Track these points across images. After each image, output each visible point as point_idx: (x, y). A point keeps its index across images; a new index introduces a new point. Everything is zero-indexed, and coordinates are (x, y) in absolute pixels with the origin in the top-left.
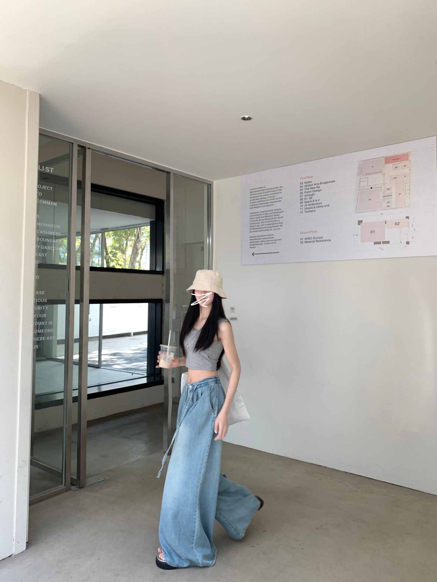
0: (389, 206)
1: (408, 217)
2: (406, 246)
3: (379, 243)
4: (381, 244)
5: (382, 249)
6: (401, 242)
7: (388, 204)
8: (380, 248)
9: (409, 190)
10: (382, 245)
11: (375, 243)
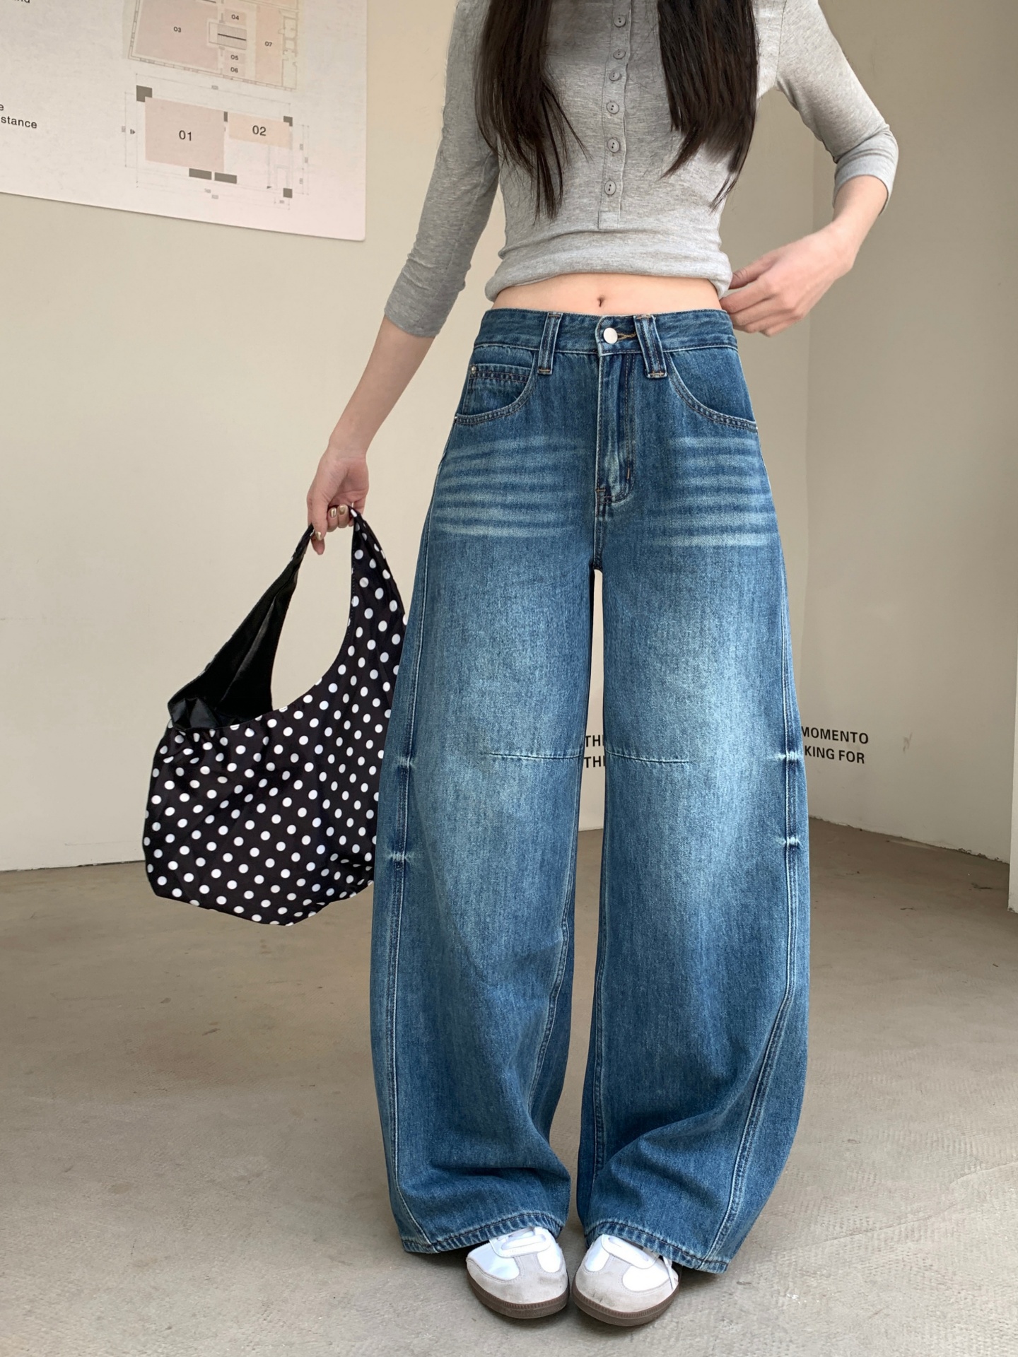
0: (236, 70)
1: (288, 120)
2: (282, 202)
3: (206, 175)
4: (210, 178)
5: (215, 197)
6: (268, 187)
7: (234, 64)
8: (209, 191)
9: (294, 40)
10: (212, 184)
11: (194, 173)
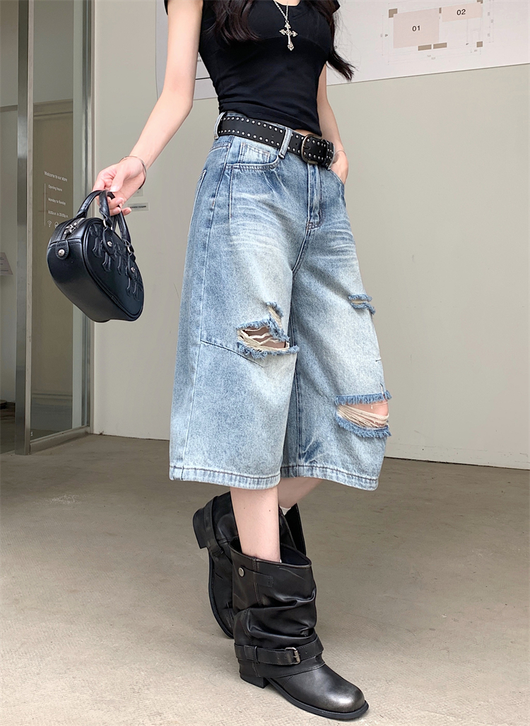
2: (476, 50)
3: (428, 47)
4: (431, 48)
5: (434, 57)
6: (467, 44)
8: (429, 56)
10: (433, 51)
11: (421, 48)
